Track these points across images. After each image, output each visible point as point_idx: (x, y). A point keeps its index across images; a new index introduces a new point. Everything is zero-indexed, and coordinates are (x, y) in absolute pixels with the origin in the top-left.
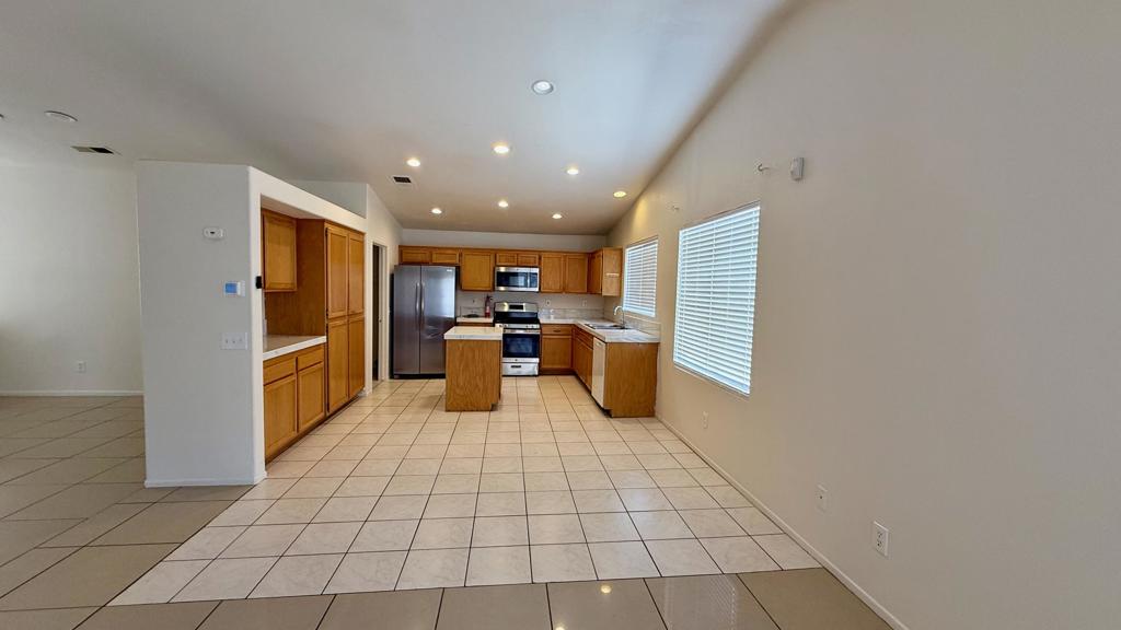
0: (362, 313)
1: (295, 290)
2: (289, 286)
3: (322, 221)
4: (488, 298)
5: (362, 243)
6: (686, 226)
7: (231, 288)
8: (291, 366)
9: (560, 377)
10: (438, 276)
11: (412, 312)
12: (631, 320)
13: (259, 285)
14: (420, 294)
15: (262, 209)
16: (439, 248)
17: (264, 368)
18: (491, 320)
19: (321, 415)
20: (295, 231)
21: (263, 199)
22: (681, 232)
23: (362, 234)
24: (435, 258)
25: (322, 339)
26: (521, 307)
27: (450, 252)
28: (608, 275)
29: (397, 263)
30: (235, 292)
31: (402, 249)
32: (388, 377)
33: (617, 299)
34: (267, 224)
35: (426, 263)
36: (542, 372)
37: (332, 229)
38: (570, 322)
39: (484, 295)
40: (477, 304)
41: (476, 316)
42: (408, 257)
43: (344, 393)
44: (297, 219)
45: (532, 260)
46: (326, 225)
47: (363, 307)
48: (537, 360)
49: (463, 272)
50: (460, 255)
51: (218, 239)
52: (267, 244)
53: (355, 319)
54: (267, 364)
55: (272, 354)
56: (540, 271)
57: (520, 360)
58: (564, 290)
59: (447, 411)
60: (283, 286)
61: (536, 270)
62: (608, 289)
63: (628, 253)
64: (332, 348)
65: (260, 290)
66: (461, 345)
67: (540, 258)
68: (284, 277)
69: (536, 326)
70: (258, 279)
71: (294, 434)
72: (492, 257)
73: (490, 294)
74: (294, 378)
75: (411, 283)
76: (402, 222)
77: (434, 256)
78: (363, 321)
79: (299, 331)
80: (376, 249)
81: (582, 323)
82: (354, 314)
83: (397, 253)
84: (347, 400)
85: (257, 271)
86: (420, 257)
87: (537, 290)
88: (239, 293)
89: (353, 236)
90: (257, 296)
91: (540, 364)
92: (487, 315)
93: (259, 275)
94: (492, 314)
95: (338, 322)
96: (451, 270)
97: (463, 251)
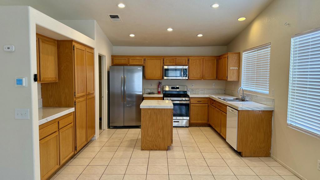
0: (94, 93)
1: (57, 81)
2: (54, 79)
3: (71, 41)
4: (160, 83)
5: (93, 54)
6: (297, 35)
7: (19, 82)
8: (54, 127)
9: (202, 128)
10: (132, 72)
11: (120, 91)
12: (248, 95)
13: (35, 80)
14: (124, 82)
15: (37, 34)
16: (133, 56)
17: (39, 130)
18: (162, 96)
19: (73, 153)
20: (56, 47)
21: (38, 27)
22: (292, 40)
23: (92, 49)
24: (131, 62)
25: (72, 110)
26: (178, 88)
27: (138, 58)
28: (232, 68)
29: (111, 65)
30: (21, 84)
31: (113, 58)
32: (107, 127)
33: (237, 82)
34: (41, 43)
35: (126, 65)
36: (191, 125)
37: (76, 46)
38: (207, 96)
39: (157, 82)
40: (153, 87)
41: (153, 93)
42: (117, 62)
43: (84, 139)
44: (58, 41)
45: (184, 61)
46: (74, 43)
47: (94, 90)
48: (188, 118)
49: (146, 69)
50: (145, 60)
51: (11, 52)
52: (41, 54)
53: (89, 97)
54: (41, 127)
55: (44, 121)
56: (189, 67)
57: (178, 118)
58: (203, 78)
59: (142, 150)
60: (50, 79)
61: (187, 67)
62: (231, 77)
63: (244, 55)
64: (78, 115)
65: (36, 82)
66: (149, 112)
67: (188, 60)
68: (51, 74)
69: (187, 99)
70: (35, 76)
71: (58, 167)
72: (162, 60)
73: (160, 81)
74: (57, 133)
75: (118, 76)
76: (113, 42)
77: (130, 61)
78: (94, 98)
79: (60, 105)
80: (100, 57)
81: (215, 97)
82: (89, 94)
83: (110, 60)
84: (86, 143)
85: (34, 70)
86: (123, 62)
87: (187, 78)
88: (24, 84)
89: (88, 50)
90: (35, 87)
91: (189, 120)
92: (159, 93)
93: (36, 73)
94: (161, 92)
95: (81, 99)
96: (140, 68)
97: (145, 58)
